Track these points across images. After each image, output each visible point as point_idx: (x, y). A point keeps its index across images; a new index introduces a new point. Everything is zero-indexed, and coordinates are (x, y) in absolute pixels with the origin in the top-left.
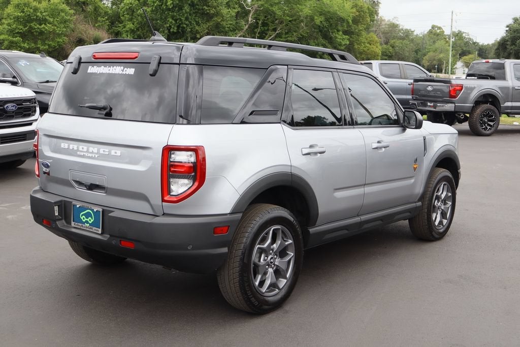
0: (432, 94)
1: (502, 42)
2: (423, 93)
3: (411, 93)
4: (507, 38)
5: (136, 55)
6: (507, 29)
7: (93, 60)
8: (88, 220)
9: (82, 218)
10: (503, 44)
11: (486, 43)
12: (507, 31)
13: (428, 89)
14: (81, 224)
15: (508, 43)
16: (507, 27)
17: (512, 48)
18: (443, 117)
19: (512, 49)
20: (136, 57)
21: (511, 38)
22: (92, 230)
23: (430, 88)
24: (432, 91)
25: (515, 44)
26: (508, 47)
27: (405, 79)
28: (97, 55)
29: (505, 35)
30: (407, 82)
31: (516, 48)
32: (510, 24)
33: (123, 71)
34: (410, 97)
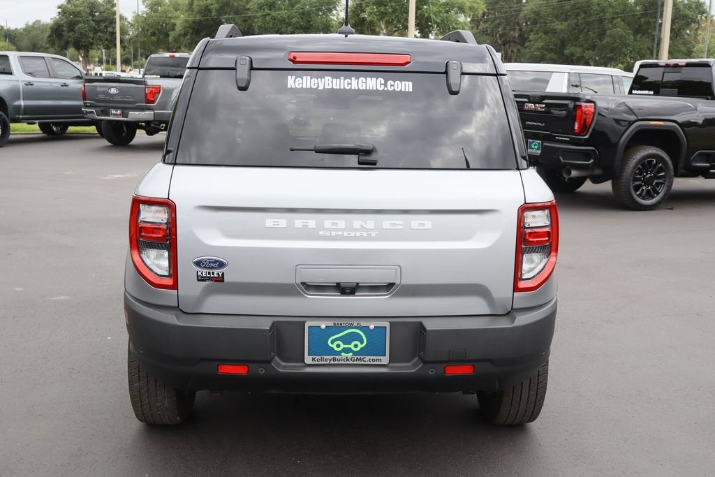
0: (118, 98)
1: (55, 27)
2: (102, 96)
3: (82, 98)
4: (62, 22)
5: (407, 58)
6: (60, 10)
7: (291, 65)
8: (352, 346)
9: (334, 346)
10: (56, 29)
11: (13, 28)
12: (59, 13)
13: (111, 92)
14: (331, 357)
15: (64, 29)
16: (59, 7)
17: (70, 34)
18: (124, 127)
19: (70, 37)
20: (408, 63)
21: (67, 22)
22: (363, 362)
23: (113, 91)
24: (118, 94)
25: (72, 30)
26: (64, 34)
27: (55, 77)
28: (300, 57)
29: (58, 17)
30: (58, 83)
31: (76, 35)
32: (62, 5)
33: (385, 85)
34: (80, 103)
